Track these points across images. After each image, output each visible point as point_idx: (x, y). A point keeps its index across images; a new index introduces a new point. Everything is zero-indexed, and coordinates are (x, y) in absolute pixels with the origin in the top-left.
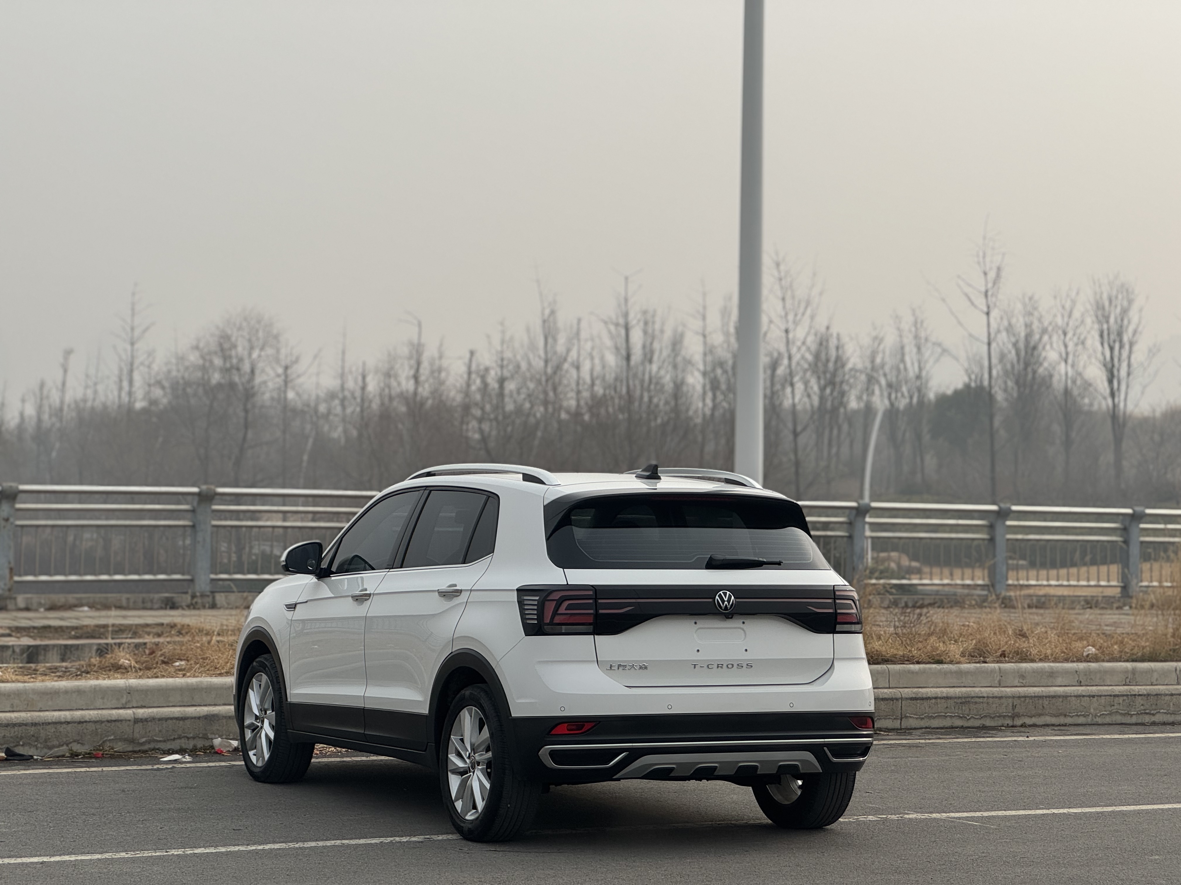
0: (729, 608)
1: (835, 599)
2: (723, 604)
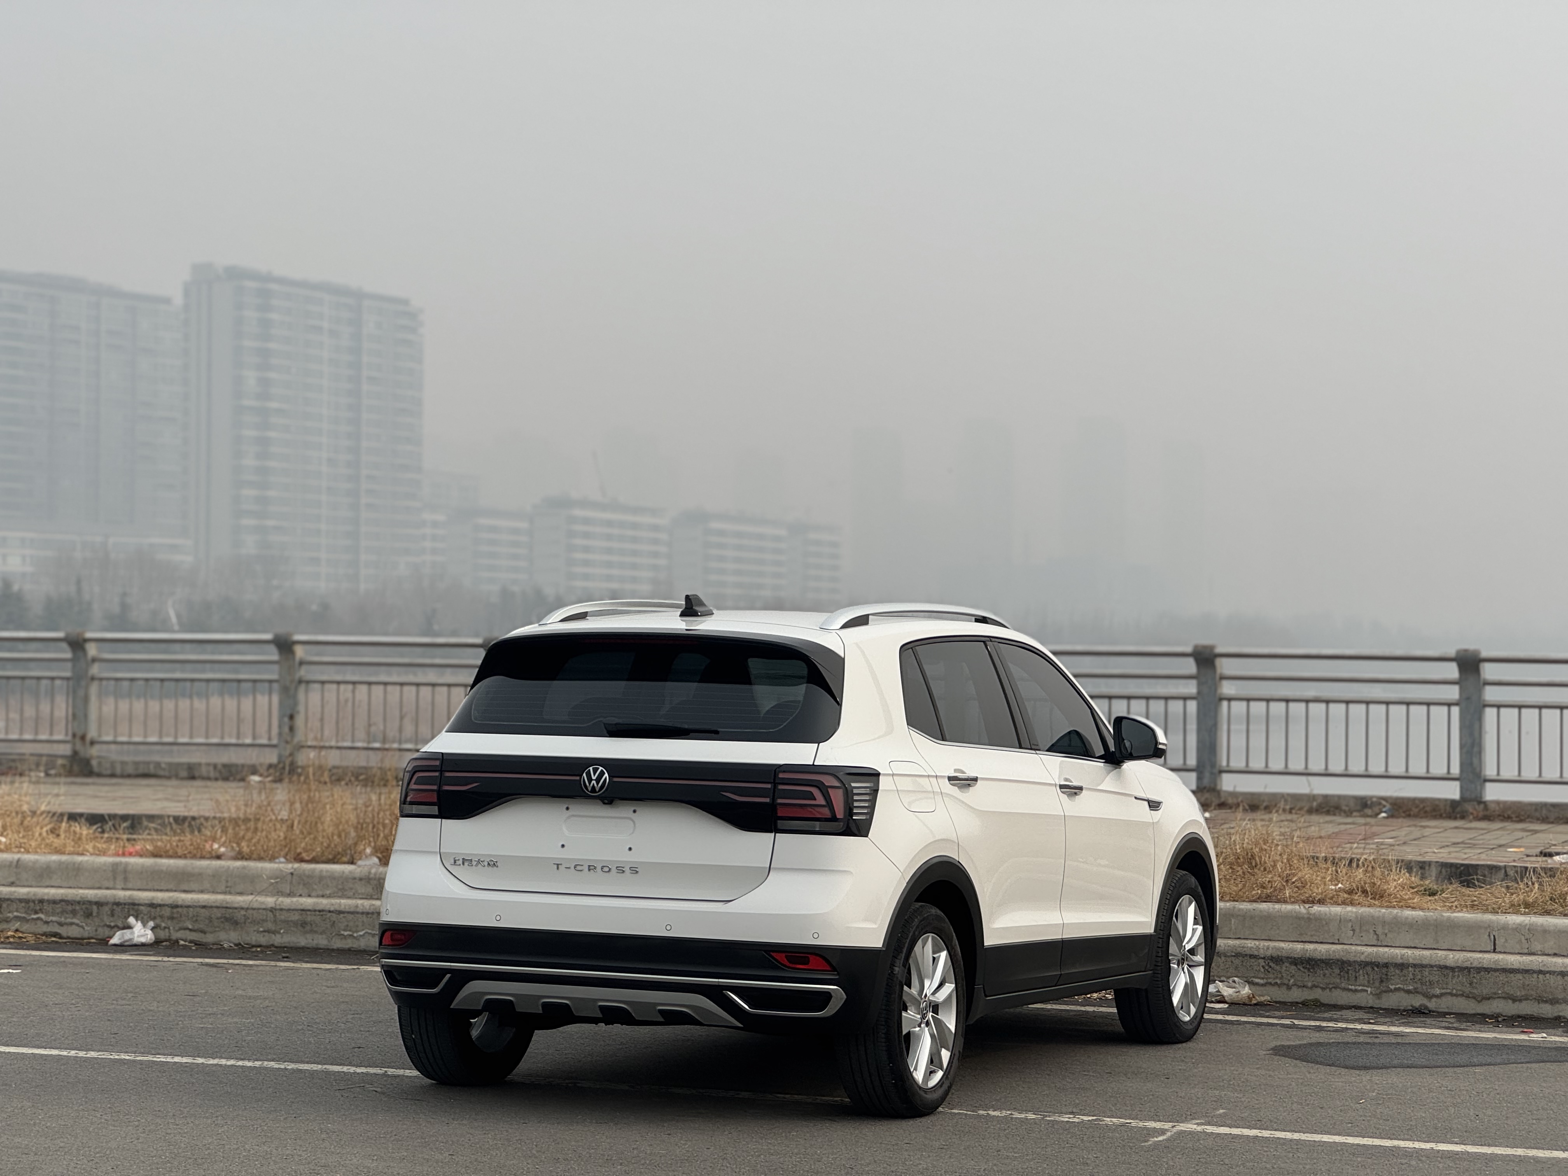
0: (597, 790)
1: (775, 784)
2: (590, 784)
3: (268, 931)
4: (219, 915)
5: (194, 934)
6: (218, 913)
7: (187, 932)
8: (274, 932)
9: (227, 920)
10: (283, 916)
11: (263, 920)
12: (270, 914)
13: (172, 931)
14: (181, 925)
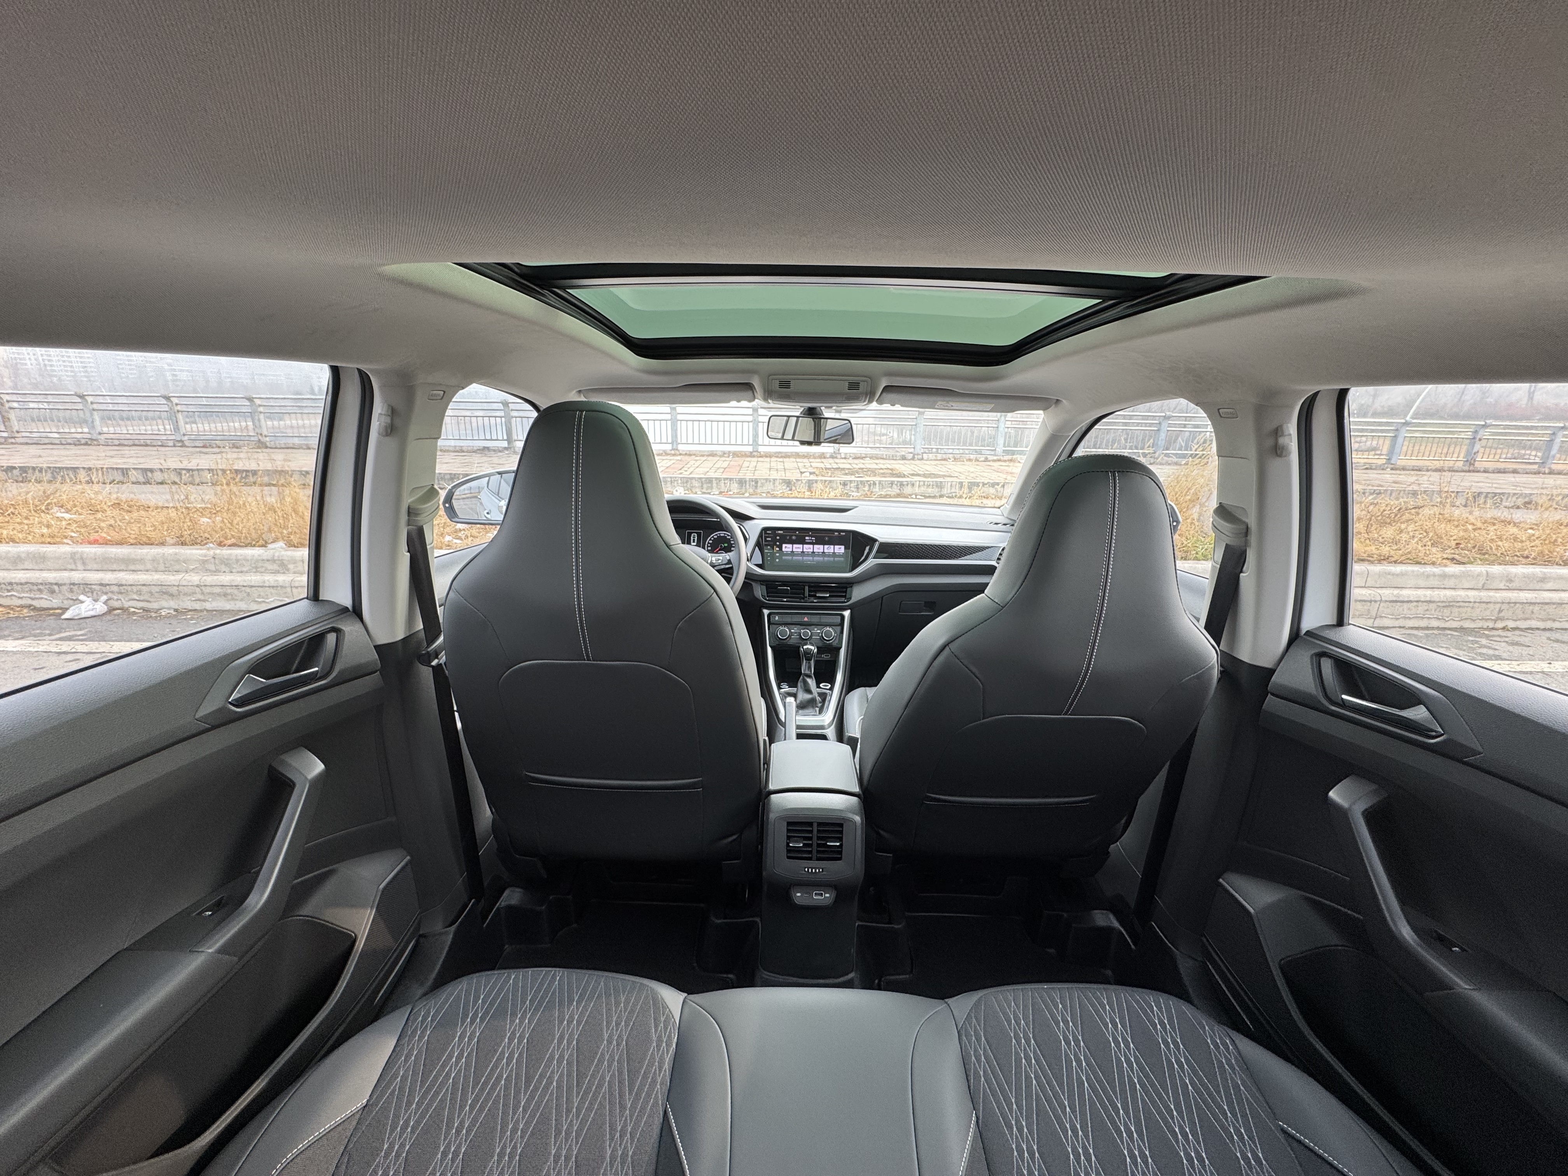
3: (199, 600)
4: (158, 590)
5: (141, 603)
6: (157, 589)
7: (135, 602)
8: (204, 601)
9: (165, 593)
10: (207, 590)
11: (193, 593)
12: (198, 590)
13: (123, 601)
14: (130, 597)
